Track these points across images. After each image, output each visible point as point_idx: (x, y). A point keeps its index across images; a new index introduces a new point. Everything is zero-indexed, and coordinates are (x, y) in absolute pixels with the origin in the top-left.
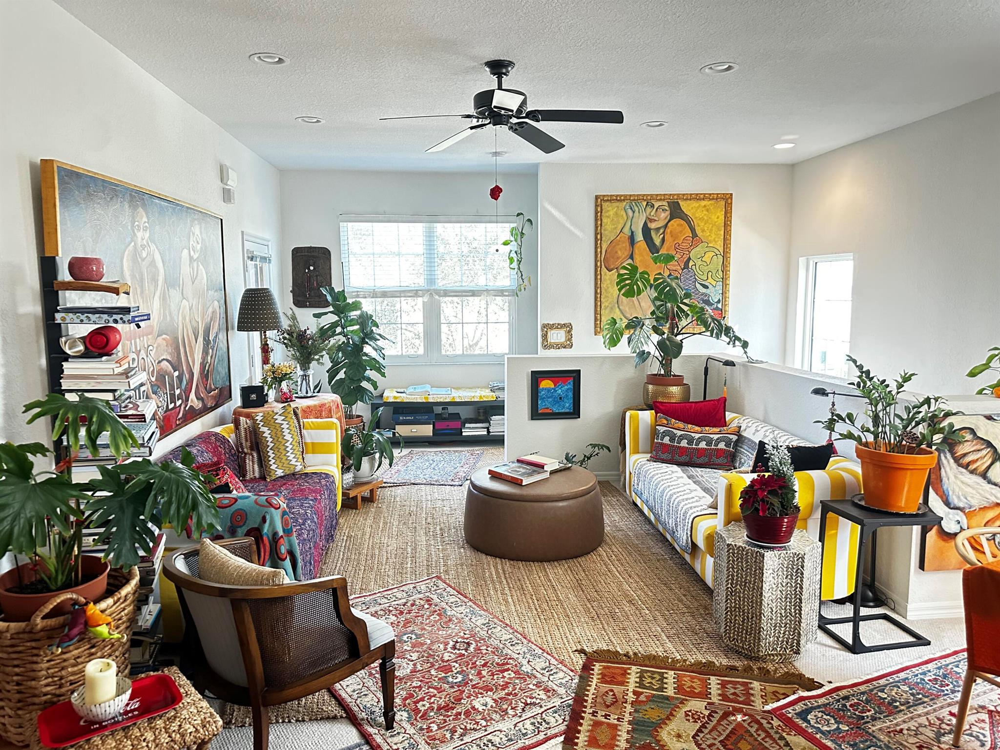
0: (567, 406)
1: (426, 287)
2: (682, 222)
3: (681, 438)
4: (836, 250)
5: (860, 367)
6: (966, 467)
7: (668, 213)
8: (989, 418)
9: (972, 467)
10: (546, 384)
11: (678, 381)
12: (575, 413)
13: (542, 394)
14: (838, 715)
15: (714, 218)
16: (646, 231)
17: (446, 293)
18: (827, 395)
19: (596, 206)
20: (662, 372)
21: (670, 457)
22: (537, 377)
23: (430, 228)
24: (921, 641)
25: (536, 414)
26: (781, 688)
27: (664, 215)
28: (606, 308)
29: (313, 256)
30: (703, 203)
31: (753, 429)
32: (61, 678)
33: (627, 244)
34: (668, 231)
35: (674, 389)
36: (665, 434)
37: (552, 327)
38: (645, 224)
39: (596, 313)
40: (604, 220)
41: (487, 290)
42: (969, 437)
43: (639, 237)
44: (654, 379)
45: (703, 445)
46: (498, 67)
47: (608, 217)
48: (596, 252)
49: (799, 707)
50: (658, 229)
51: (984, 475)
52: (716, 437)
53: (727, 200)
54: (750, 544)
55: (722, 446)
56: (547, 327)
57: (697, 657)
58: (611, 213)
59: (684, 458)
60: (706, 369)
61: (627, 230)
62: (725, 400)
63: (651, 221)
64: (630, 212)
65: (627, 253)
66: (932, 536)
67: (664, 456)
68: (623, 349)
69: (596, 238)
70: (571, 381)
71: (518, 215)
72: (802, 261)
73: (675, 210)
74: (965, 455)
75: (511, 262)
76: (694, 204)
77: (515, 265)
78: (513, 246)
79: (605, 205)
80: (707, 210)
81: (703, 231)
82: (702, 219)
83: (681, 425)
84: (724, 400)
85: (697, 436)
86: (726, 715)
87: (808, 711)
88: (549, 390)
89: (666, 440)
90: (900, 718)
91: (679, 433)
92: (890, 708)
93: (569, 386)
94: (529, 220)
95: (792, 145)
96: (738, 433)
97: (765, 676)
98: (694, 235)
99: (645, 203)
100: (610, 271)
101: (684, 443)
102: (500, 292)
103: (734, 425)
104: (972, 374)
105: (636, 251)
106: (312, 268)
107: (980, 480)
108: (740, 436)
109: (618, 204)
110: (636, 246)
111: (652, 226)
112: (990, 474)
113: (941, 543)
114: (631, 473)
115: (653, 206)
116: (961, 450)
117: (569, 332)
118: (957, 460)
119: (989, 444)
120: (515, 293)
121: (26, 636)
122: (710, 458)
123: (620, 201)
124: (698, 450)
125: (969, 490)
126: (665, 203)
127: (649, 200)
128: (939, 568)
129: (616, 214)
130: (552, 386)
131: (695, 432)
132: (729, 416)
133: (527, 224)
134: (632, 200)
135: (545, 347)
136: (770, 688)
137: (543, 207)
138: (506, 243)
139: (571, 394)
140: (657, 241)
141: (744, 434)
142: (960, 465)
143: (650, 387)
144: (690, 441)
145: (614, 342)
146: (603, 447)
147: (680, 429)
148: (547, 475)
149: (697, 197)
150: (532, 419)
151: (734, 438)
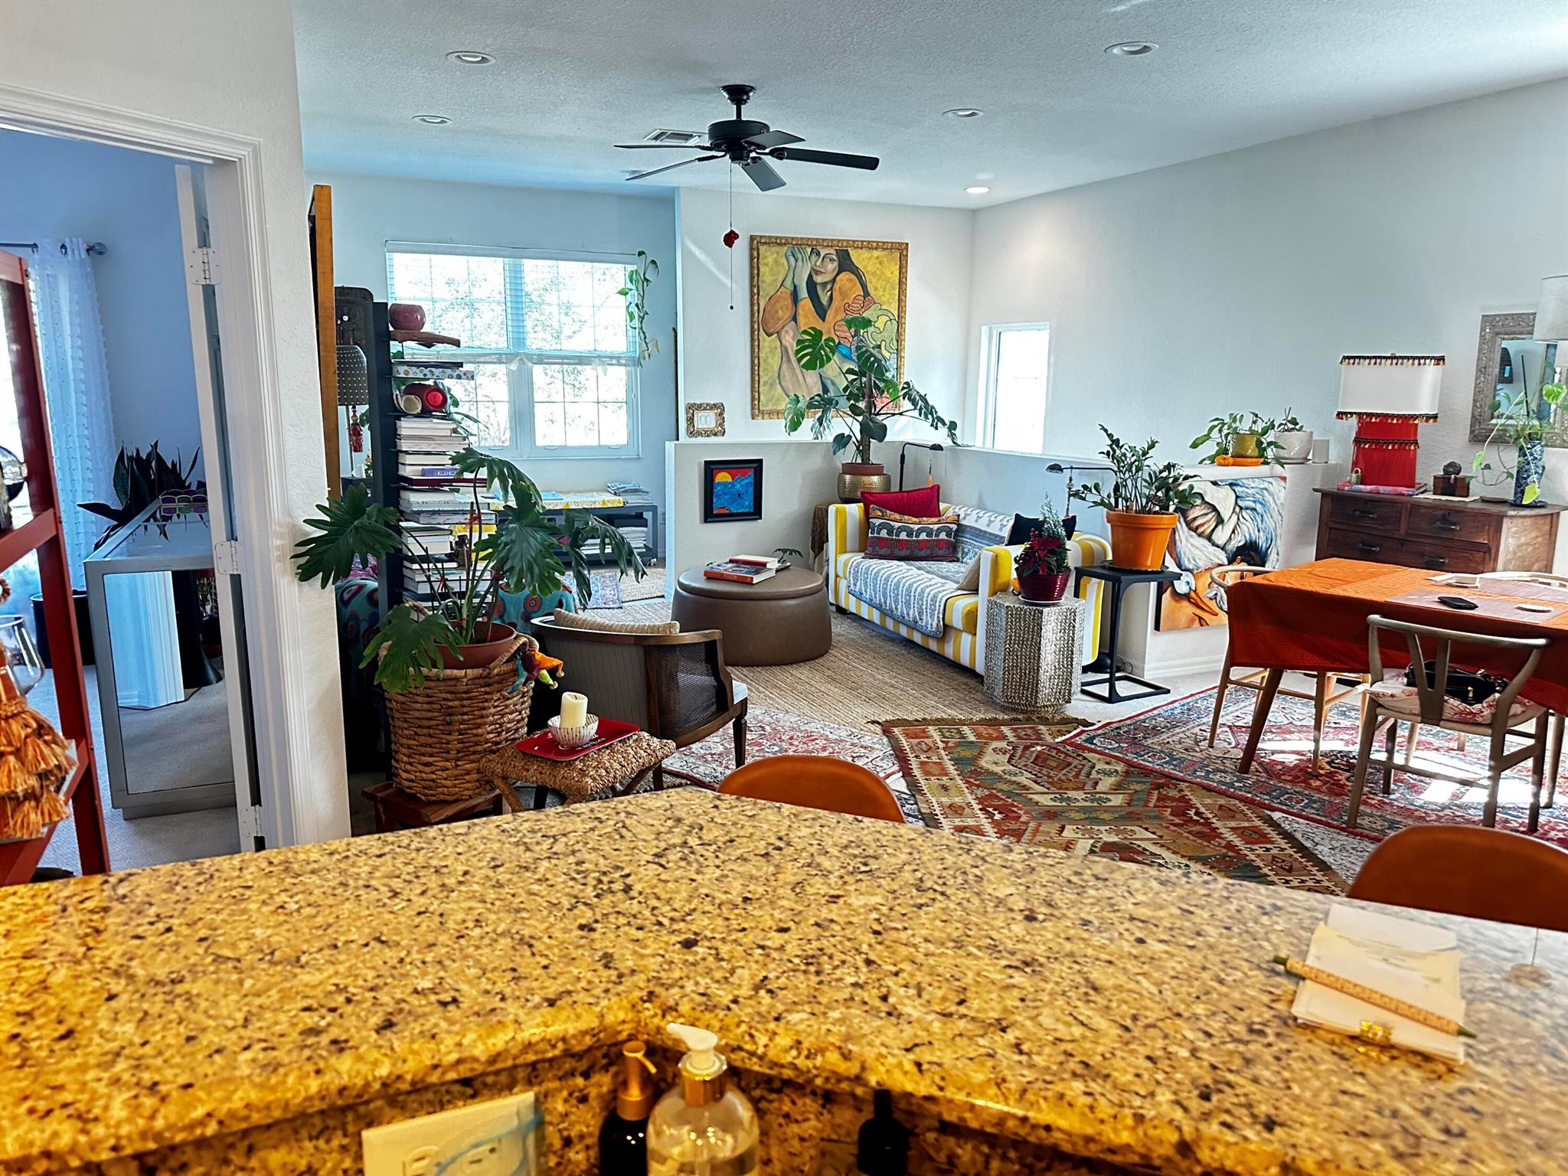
0: (747, 505)
1: (512, 350)
2: (853, 277)
3: (900, 530)
4: (1027, 318)
5: (1110, 436)
6: (1195, 530)
7: (836, 264)
8: (1215, 483)
9: (1200, 530)
10: (722, 477)
11: (878, 470)
12: (756, 513)
13: (717, 490)
14: (1117, 738)
15: (888, 273)
16: (811, 285)
17: (542, 359)
18: (1061, 470)
19: (751, 249)
20: (859, 461)
21: (889, 551)
22: (711, 469)
23: (515, 265)
24: (1159, 690)
25: (710, 515)
26: (1063, 728)
27: (832, 267)
28: (765, 383)
29: (348, 302)
30: (876, 253)
31: (974, 515)
32: (501, 725)
33: (789, 302)
34: (837, 286)
35: (875, 479)
36: (881, 526)
37: (699, 407)
38: (810, 277)
39: (752, 391)
40: (762, 269)
41: (599, 357)
42: (1199, 502)
43: (804, 293)
44: (850, 468)
45: (923, 536)
46: (738, 94)
47: (766, 265)
48: (752, 310)
49: (1084, 737)
50: (824, 284)
51: (1209, 538)
52: (936, 527)
53: (901, 251)
54: (1026, 604)
55: (943, 536)
56: (692, 408)
57: (978, 717)
58: (770, 260)
59: (904, 553)
60: (903, 457)
61: (788, 283)
62: (939, 487)
63: (818, 273)
64: (792, 259)
65: (789, 313)
66: (1167, 596)
67: (883, 552)
68: (805, 432)
69: (752, 292)
70: (751, 473)
71: (641, 253)
72: (985, 329)
73: (845, 263)
74: (1195, 519)
75: (632, 317)
76: (865, 254)
77: (636, 323)
78: (633, 297)
79: (762, 249)
80: (881, 263)
81: (876, 289)
82: (874, 274)
83: (897, 516)
84: (936, 489)
85: (916, 527)
86: (1027, 748)
87: (1094, 737)
88: (725, 484)
89: (884, 533)
90: (1164, 736)
91: (897, 525)
92: (1155, 731)
93: (750, 479)
94: (653, 262)
95: (985, 190)
96: (957, 522)
97: (1045, 721)
98: (866, 294)
99: (809, 250)
100: (769, 335)
101: (903, 536)
102: (614, 359)
103: (950, 513)
104: (1194, 446)
105: (800, 311)
106: (346, 318)
107: (1206, 542)
108: (959, 525)
109: (777, 248)
110: (801, 304)
111: (819, 279)
112: (1214, 537)
113: (1174, 604)
114: (837, 576)
115: (818, 254)
116: (1192, 514)
117: (721, 414)
118: (1188, 524)
119: (1214, 509)
120: (637, 362)
121: (481, 681)
122: (932, 549)
123: (780, 244)
124: (918, 542)
125: (1197, 552)
126: (832, 251)
127: (814, 246)
128: (1173, 628)
129: (776, 261)
130: (730, 480)
131: (914, 523)
132: (942, 506)
133: (651, 267)
134: (795, 246)
135: (691, 433)
136: (1054, 728)
137: (684, 248)
138: (623, 293)
139: (751, 490)
140: (824, 300)
141: (964, 522)
142: (1190, 529)
143: (848, 477)
144: (910, 533)
145: (794, 426)
146: (792, 552)
147: (896, 520)
148: (773, 573)
149: (869, 246)
150: (706, 521)
151: (954, 527)
